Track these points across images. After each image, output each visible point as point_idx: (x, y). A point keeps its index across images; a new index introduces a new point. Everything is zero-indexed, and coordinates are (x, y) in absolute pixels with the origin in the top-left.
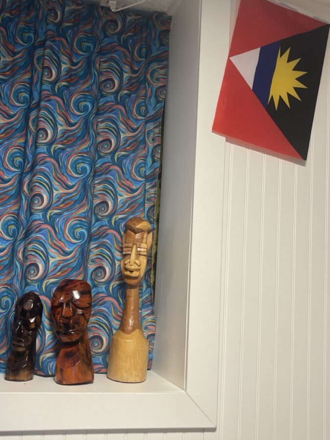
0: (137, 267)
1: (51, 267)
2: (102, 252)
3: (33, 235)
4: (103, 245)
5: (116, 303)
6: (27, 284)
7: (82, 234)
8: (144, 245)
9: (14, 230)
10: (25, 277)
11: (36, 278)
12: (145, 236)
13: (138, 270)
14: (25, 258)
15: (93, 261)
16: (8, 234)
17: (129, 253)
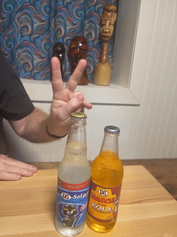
0: (109, 31)
1: (68, 31)
2: (91, 25)
3: (59, 14)
4: (91, 21)
5: (97, 51)
6: (57, 40)
7: (81, 14)
8: (113, 19)
9: (49, 11)
10: (55, 36)
11: (61, 36)
12: (114, 14)
13: (109, 32)
14: (55, 26)
15: (86, 30)
16: (46, 13)
17: (105, 23)
